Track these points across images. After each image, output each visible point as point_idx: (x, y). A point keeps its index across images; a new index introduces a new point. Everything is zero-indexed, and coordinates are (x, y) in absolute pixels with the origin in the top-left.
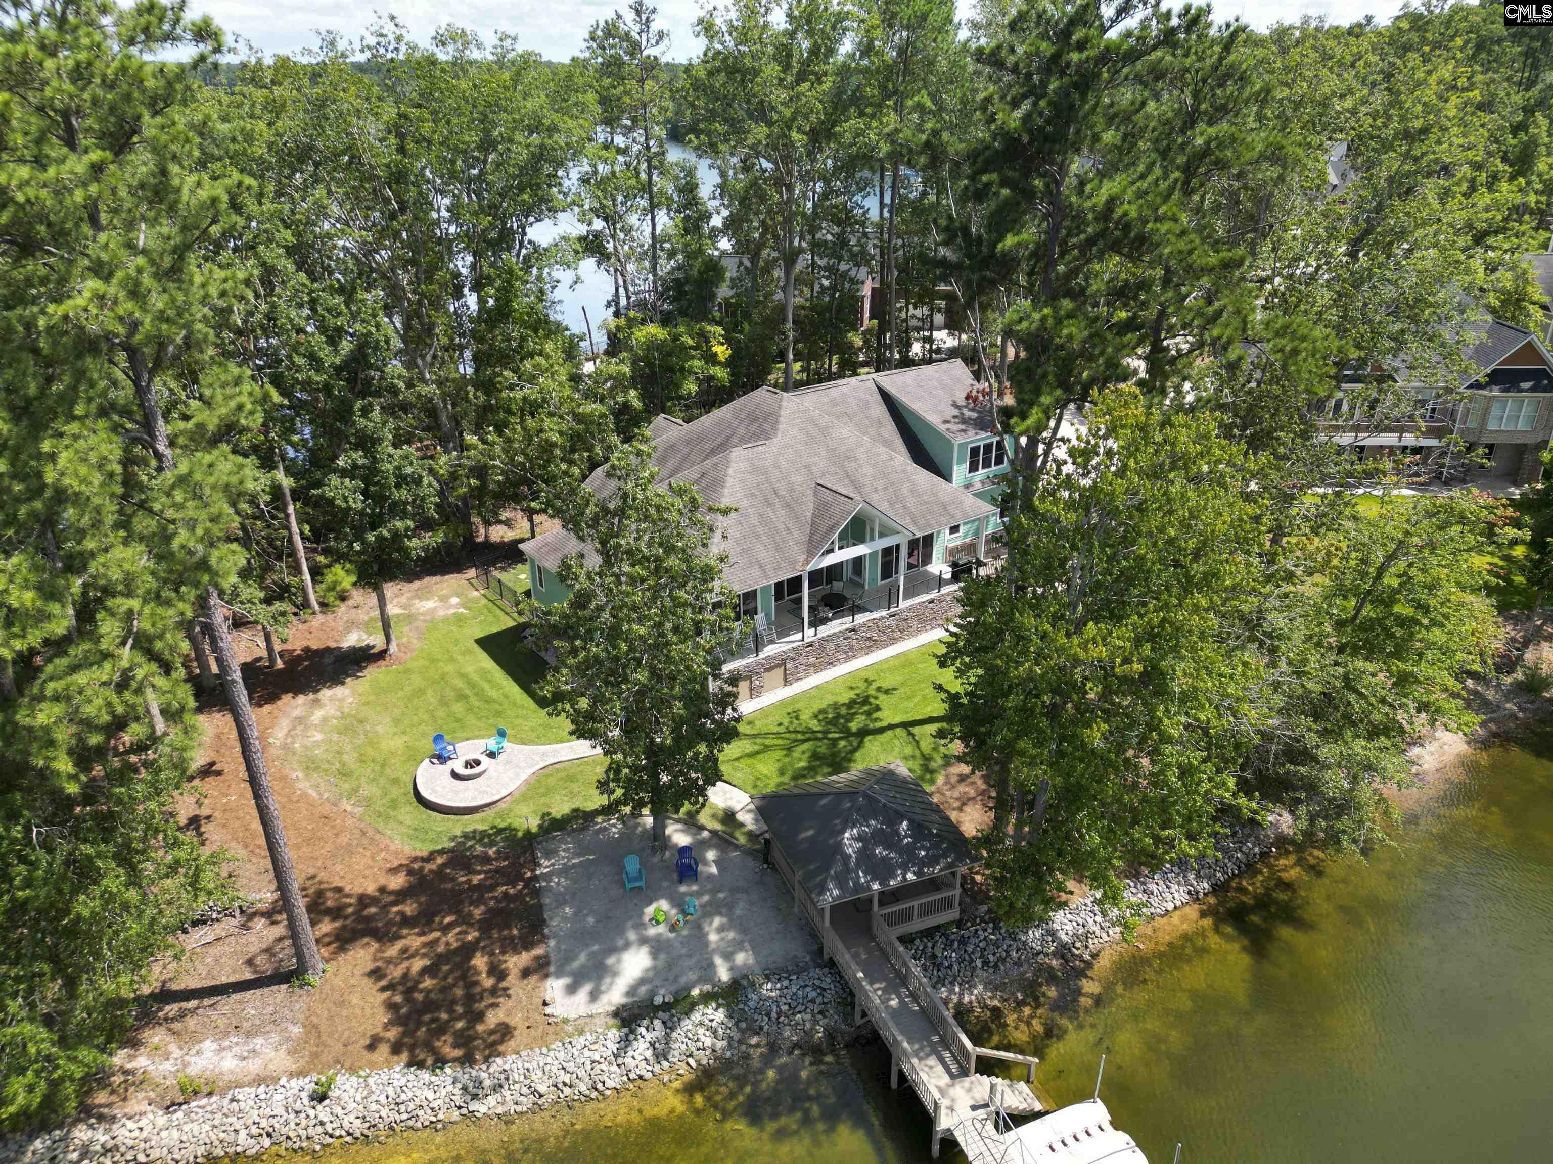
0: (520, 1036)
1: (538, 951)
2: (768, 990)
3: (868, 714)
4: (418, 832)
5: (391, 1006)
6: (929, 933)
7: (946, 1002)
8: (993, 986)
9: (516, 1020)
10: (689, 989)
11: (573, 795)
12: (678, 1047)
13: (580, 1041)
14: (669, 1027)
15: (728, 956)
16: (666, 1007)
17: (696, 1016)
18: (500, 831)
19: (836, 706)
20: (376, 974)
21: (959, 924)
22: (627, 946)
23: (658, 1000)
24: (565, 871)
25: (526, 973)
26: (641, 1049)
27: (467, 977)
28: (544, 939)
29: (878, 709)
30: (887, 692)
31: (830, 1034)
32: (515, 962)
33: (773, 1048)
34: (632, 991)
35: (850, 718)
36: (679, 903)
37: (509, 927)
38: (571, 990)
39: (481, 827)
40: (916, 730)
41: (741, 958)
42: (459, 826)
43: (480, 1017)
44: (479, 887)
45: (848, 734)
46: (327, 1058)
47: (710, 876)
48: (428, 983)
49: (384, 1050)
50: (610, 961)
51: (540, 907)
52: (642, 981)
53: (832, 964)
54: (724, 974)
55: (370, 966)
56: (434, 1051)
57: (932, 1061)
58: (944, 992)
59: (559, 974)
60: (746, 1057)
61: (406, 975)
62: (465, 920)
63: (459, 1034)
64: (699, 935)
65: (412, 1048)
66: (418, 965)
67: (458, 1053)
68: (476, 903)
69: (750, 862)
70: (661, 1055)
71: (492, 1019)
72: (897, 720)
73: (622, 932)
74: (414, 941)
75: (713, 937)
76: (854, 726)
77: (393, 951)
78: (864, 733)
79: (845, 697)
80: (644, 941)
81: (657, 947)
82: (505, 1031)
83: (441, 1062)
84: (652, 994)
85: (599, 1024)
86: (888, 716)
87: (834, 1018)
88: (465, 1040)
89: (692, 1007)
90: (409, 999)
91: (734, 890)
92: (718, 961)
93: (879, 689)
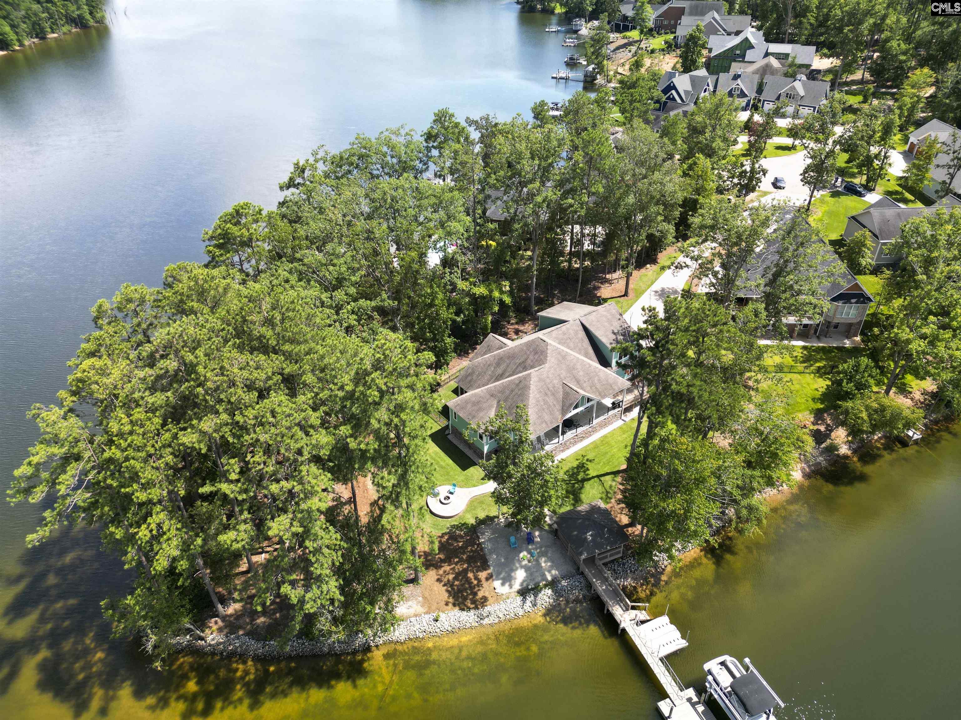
0: (491, 600)
1: (489, 571)
2: (564, 583)
3: (584, 472)
4: (435, 526)
5: (447, 591)
6: (612, 561)
7: (619, 585)
8: (634, 579)
9: (487, 594)
10: (539, 583)
11: (484, 510)
12: (539, 602)
13: (508, 601)
14: (536, 596)
15: (549, 572)
16: (532, 589)
17: (543, 592)
18: (463, 525)
19: (573, 468)
20: (439, 580)
21: (622, 558)
22: (517, 569)
23: (530, 587)
24: (490, 540)
25: (487, 579)
26: (528, 603)
27: (468, 581)
28: (489, 566)
29: (588, 469)
30: (590, 461)
31: (584, 597)
32: (483, 575)
33: (567, 602)
34: (522, 584)
35: (578, 473)
36: (530, 552)
37: (477, 562)
38: (503, 584)
39: (456, 523)
40: (602, 479)
41: (553, 572)
42: (448, 523)
43: (475, 594)
44: (461, 548)
45: (578, 481)
46: (433, 608)
47: (538, 542)
48: (457, 583)
49: (450, 605)
50: (513, 574)
51: (484, 555)
52: (524, 581)
53: (582, 573)
54: (549, 578)
55: (437, 577)
56: (465, 605)
57: (618, 606)
58: (618, 582)
59: (497, 579)
60: (559, 604)
61: (448, 580)
62: (461, 561)
63: (471, 599)
64: (539, 564)
65: (459, 605)
66: (451, 577)
67: (473, 606)
68: (464, 553)
69: (550, 536)
70: (534, 605)
71: (480, 594)
72: (595, 474)
73: (514, 564)
74: (447, 568)
75: (543, 565)
76: (580, 477)
77: (441, 572)
78: (584, 480)
79: (575, 464)
80: (522, 567)
81: (527, 569)
82: (485, 599)
83: (469, 609)
84: (528, 585)
85: (514, 595)
86: (592, 473)
87: (585, 592)
88: (474, 602)
89: (541, 589)
90: (453, 589)
91: (546, 547)
92: (547, 573)
93: (587, 460)
